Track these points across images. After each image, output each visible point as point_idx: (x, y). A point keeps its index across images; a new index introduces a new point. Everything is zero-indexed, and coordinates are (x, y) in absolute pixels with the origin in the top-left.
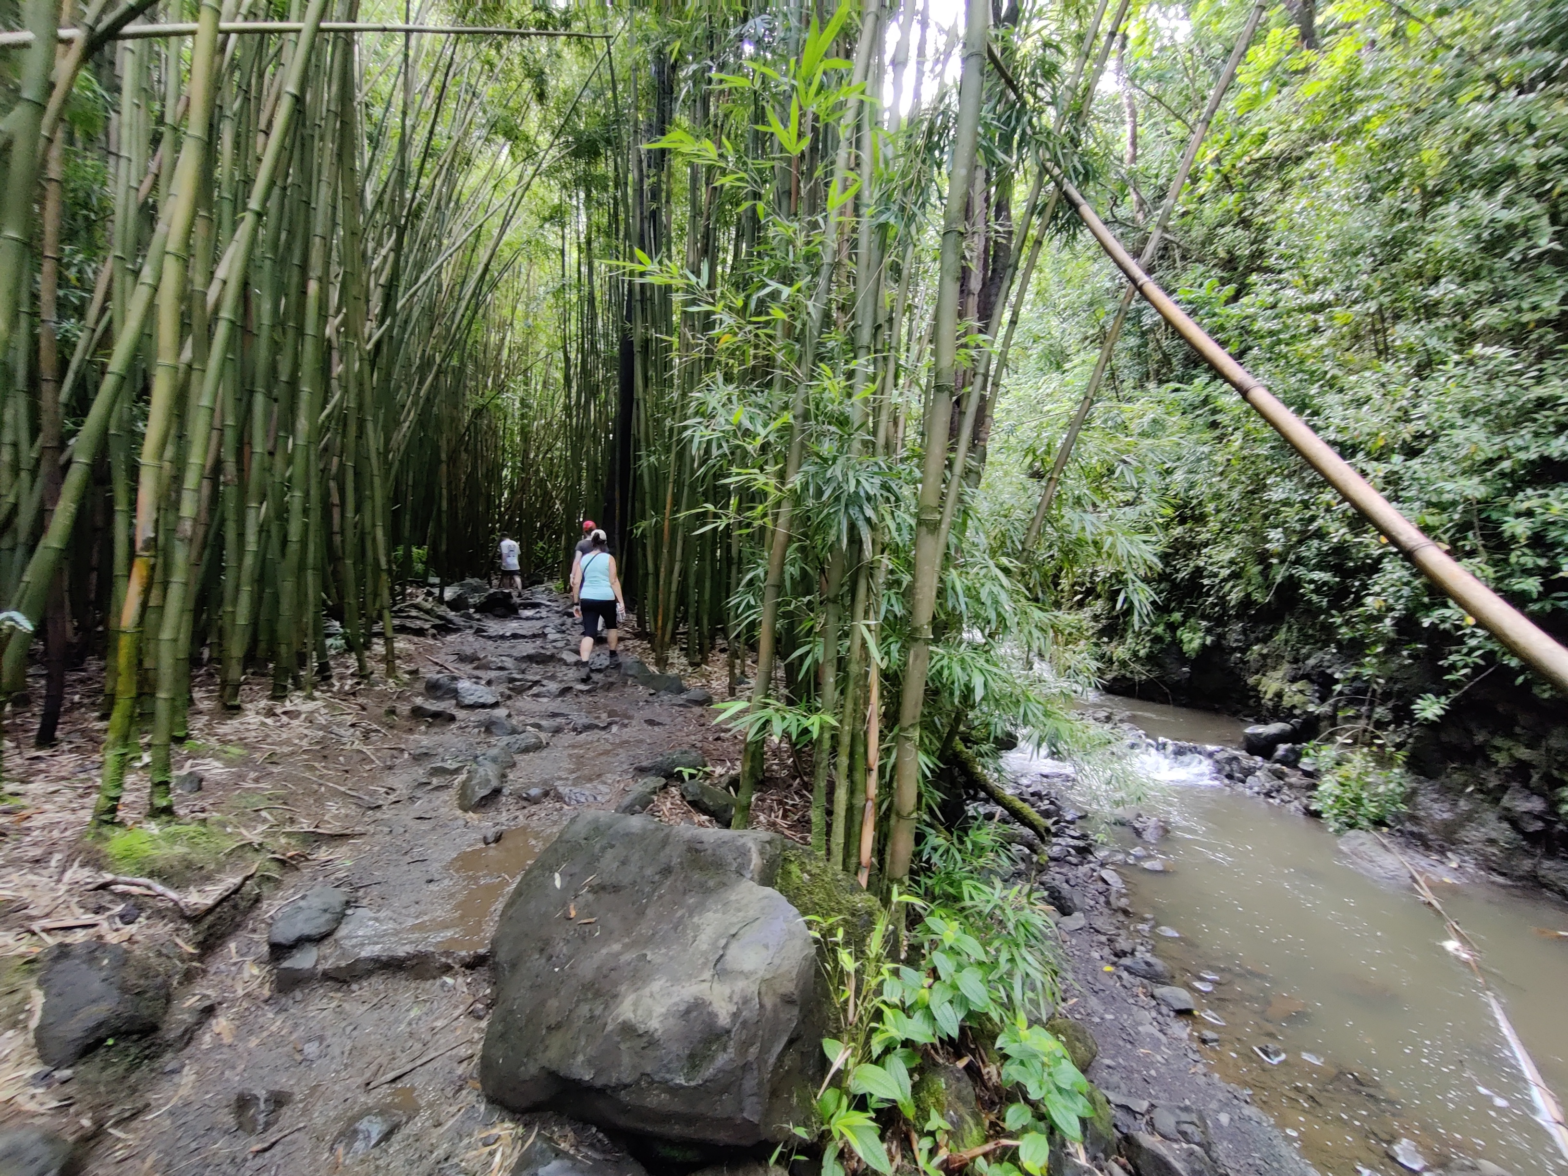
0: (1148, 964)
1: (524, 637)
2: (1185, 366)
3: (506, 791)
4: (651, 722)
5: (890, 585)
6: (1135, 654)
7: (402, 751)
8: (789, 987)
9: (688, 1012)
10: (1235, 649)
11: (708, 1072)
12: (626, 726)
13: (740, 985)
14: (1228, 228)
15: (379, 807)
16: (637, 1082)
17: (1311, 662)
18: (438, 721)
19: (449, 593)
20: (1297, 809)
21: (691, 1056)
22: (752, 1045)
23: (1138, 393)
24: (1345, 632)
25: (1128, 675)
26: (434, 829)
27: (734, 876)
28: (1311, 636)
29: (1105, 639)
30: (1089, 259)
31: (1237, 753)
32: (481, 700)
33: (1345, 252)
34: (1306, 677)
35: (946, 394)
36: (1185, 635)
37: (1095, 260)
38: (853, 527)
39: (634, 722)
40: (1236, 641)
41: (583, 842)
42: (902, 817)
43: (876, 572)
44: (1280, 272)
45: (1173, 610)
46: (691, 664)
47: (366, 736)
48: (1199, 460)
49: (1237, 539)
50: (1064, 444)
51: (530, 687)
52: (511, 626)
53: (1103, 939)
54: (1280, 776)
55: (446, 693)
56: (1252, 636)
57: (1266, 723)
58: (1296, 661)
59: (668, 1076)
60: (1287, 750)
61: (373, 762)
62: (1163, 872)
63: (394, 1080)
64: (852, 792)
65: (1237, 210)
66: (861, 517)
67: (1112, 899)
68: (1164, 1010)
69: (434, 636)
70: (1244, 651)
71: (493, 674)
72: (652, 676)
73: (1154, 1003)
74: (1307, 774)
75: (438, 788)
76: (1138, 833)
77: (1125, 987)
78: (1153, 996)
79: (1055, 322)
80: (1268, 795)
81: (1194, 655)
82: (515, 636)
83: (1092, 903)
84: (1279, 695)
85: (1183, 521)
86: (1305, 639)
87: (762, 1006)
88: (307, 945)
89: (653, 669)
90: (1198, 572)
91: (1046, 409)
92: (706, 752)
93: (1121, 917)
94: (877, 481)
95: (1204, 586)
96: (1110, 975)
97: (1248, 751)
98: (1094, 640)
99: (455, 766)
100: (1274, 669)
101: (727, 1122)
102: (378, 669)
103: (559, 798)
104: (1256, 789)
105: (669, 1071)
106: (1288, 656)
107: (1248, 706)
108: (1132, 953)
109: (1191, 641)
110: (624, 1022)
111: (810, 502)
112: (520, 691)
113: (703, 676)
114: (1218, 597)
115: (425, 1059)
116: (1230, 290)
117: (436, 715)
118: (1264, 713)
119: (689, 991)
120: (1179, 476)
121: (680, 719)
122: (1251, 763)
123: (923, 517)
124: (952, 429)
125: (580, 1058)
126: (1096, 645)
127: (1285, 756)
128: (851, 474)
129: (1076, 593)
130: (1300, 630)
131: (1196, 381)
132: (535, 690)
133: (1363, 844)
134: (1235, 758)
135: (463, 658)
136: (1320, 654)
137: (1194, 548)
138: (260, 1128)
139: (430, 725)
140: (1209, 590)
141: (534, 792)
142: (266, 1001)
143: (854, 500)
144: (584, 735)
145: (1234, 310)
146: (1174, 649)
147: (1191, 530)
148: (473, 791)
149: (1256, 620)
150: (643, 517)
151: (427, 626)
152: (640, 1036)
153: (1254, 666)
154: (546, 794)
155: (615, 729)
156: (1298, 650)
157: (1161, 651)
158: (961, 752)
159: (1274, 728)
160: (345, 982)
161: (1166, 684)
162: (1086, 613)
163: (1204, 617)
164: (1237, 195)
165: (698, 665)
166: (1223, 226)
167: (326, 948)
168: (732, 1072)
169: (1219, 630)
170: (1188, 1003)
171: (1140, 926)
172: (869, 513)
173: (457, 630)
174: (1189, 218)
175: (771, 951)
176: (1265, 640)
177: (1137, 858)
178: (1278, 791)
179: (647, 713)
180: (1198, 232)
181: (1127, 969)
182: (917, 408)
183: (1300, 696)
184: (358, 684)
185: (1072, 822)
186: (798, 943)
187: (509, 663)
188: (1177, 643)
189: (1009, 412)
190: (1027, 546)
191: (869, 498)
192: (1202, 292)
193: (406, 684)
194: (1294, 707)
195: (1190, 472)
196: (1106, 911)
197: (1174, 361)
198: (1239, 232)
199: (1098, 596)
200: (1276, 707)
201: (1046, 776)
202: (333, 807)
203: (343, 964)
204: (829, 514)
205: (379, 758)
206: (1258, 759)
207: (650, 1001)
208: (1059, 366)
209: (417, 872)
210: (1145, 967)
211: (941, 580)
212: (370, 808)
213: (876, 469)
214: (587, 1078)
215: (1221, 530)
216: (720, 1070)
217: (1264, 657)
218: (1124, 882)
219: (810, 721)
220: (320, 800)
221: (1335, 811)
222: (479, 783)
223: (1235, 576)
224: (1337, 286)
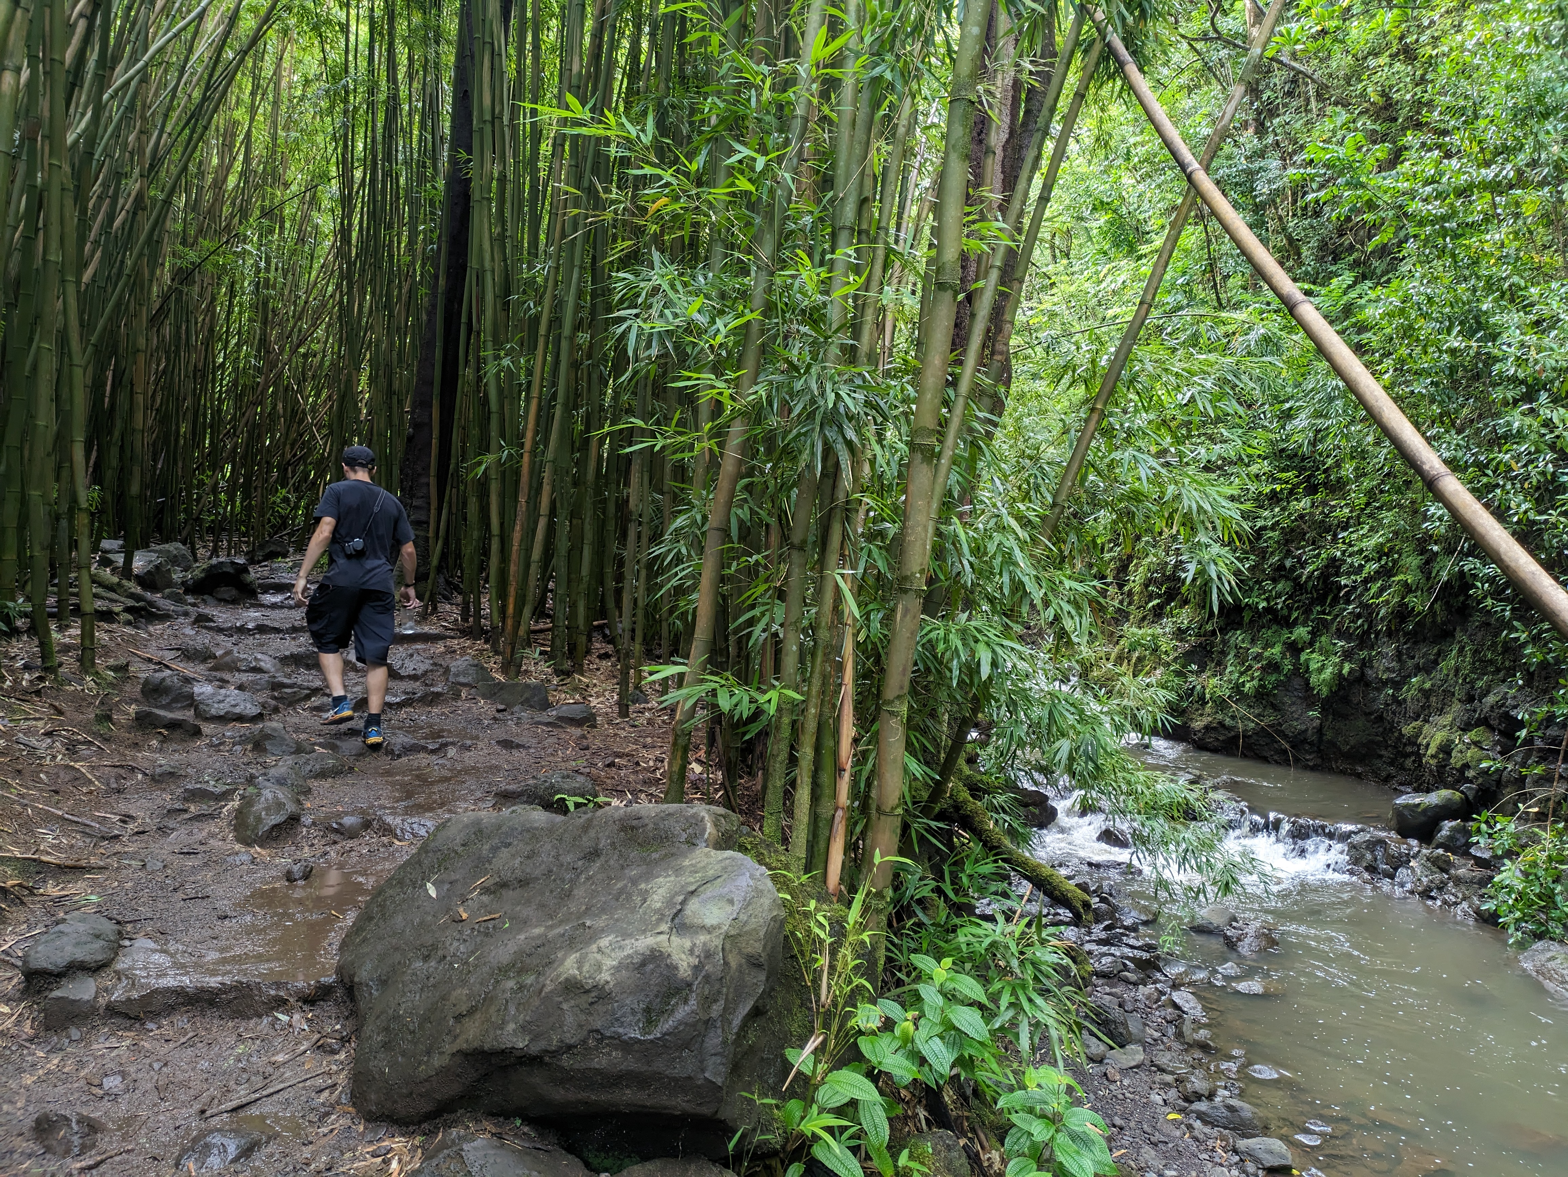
0: (1231, 1108)
1: (277, 630)
2: (1320, 259)
3: (307, 820)
4: (507, 744)
5: (871, 537)
6: (1238, 688)
7: (133, 769)
8: (756, 947)
9: (643, 964)
10: (1385, 683)
11: (667, 1025)
12: (468, 748)
13: (702, 938)
14: (1383, 60)
15: (117, 837)
16: (584, 1042)
17: (1491, 699)
18: (177, 734)
19: (140, 563)
20: (1466, 914)
21: (648, 1010)
22: (716, 1001)
23: (1247, 296)
24: (1532, 654)
25: (1228, 721)
26: (206, 864)
27: (684, 847)
28: (1491, 662)
29: (1194, 667)
30: (1181, 88)
31: (1383, 834)
32: (237, 710)
33: (1530, 111)
34: (1484, 722)
35: (948, 295)
36: (1313, 659)
37: (1190, 90)
38: (828, 450)
39: (480, 745)
40: (1388, 669)
41: (460, 849)
42: (885, 814)
43: (853, 515)
44: (1445, 133)
45: (1295, 623)
46: (558, 672)
47: (71, 748)
48: (1331, 399)
49: (1387, 516)
50: (1112, 363)
51: (308, 697)
52: (251, 616)
53: (1169, 1078)
54: (1443, 866)
55: (175, 700)
56: (1410, 663)
57: (1428, 791)
58: (1470, 699)
59: (621, 1030)
60: (1452, 829)
61: (90, 782)
62: (1264, 996)
63: (234, 1110)
64: (815, 798)
65: (1397, 33)
66: (840, 439)
67: (1187, 1028)
68: (1251, 1167)
69: (128, 623)
70: (1397, 685)
71: (245, 677)
72: (501, 686)
73: (1237, 1158)
74: (1481, 863)
75: (199, 818)
76: (1231, 944)
77: (1196, 1139)
78: (1235, 1151)
79: (1127, 180)
80: (1426, 894)
81: (1325, 691)
82: (262, 629)
83: (1157, 1035)
84: (1446, 749)
85: (1312, 490)
86: (1482, 665)
87: (726, 963)
88: (79, 974)
89: (500, 677)
90: (1334, 565)
91: (1110, 313)
92: (595, 780)
93: (1198, 1054)
94: (860, 396)
95: (1340, 588)
96: (1176, 1124)
97: (1399, 833)
98: (1175, 667)
99: (220, 789)
100: (1441, 712)
101: (683, 1084)
102: (68, 663)
103: (388, 830)
104: (1409, 886)
105: (622, 1025)
106: (1459, 692)
107: (1403, 768)
108: (1211, 1096)
109: (1320, 670)
110: (567, 979)
111: (773, 421)
112: (292, 702)
113: (576, 689)
114: (1361, 605)
115: (271, 1090)
116: (1381, 151)
117: (174, 725)
118: (1427, 777)
119: (644, 943)
120: (1301, 421)
121: (551, 740)
122: (1404, 848)
123: (918, 441)
124: (956, 335)
125: (511, 1027)
126: (1178, 674)
127: (1451, 838)
128: (829, 386)
129: (1151, 597)
130: (1476, 652)
131: (1334, 281)
132: (315, 701)
133: (1553, 958)
134: (1381, 842)
135: (189, 655)
136: (1504, 688)
137: (1328, 531)
138: (76, 1150)
139: (165, 740)
140: (1348, 594)
141: (349, 821)
142: (31, 1040)
143: (833, 418)
144: (404, 759)
145: (1387, 181)
146: (1297, 682)
147: (1324, 503)
148: (259, 819)
149: (1416, 637)
150: (484, 447)
151: (117, 609)
152: (587, 992)
153: (1412, 707)
154: (367, 825)
155: (452, 752)
156: (1473, 682)
157: (1278, 685)
158: (965, 802)
159: (1435, 798)
160: (137, 1018)
161: (1285, 737)
162: (1168, 625)
163: (1341, 634)
164: (1396, 11)
165: (568, 674)
166: (1376, 55)
167: (106, 980)
168: (694, 1025)
169: (1363, 654)
170: (1282, 1157)
171: (1224, 1066)
172: (851, 434)
173: (165, 617)
174: (1328, 40)
175: (736, 907)
176: (1428, 668)
177: (1226, 978)
178: (1440, 889)
179: (500, 733)
180: (1340, 62)
181: (1201, 1116)
182: (912, 304)
183: (1474, 750)
184: (41, 679)
185: (1134, 928)
186: (766, 902)
187: (267, 663)
188: (1301, 673)
189: (1053, 315)
190: (1059, 500)
191: (850, 418)
192: (1342, 152)
193: (111, 685)
194: (1466, 766)
195: (1318, 414)
196: (1176, 1046)
197: (1305, 252)
198: (1398, 67)
199: (1186, 602)
200: (1442, 767)
201: (1098, 866)
202: (48, 836)
203: (135, 995)
204: (799, 435)
205: (98, 778)
206: (1414, 842)
207: (599, 956)
208: (1132, 250)
209: (199, 909)
210: (1226, 1113)
211: (939, 534)
212: (103, 838)
213: (859, 382)
214: (521, 1045)
215: (1368, 504)
216: (680, 1023)
217: (1426, 694)
218: (1204, 1008)
219: (766, 697)
220: (28, 826)
221: (1518, 914)
222: (267, 809)
223: (1386, 573)
224: (1522, 159)
